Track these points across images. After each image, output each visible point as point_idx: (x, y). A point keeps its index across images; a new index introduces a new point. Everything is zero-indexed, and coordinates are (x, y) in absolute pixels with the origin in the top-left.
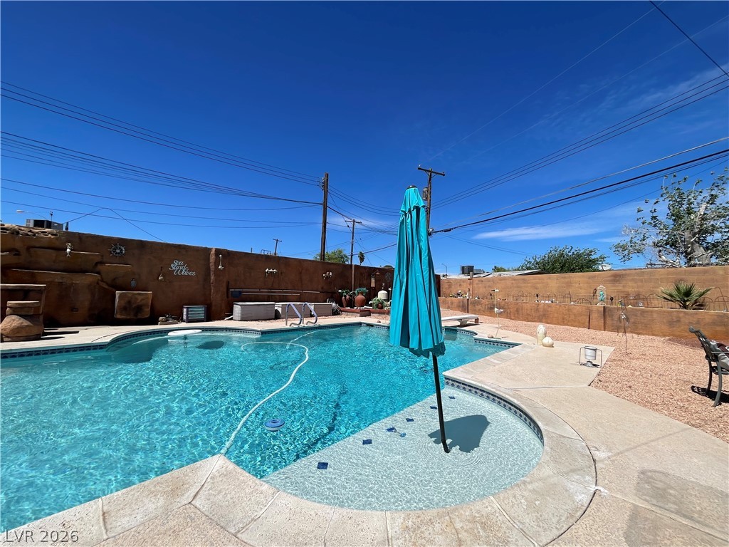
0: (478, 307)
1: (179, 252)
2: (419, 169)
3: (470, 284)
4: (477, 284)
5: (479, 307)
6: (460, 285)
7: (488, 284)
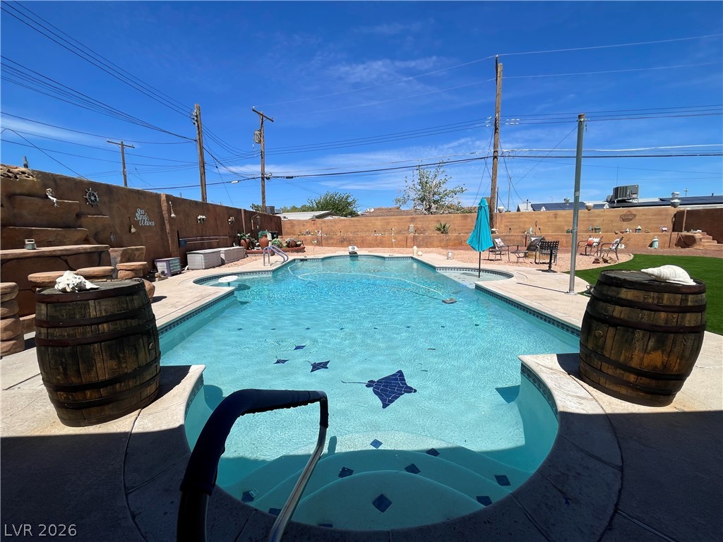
0: (330, 242)
1: (139, 198)
2: (254, 110)
3: (314, 224)
4: (320, 224)
5: (332, 241)
6: (304, 225)
7: (330, 224)
